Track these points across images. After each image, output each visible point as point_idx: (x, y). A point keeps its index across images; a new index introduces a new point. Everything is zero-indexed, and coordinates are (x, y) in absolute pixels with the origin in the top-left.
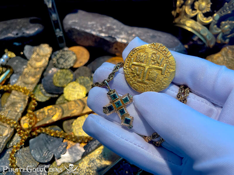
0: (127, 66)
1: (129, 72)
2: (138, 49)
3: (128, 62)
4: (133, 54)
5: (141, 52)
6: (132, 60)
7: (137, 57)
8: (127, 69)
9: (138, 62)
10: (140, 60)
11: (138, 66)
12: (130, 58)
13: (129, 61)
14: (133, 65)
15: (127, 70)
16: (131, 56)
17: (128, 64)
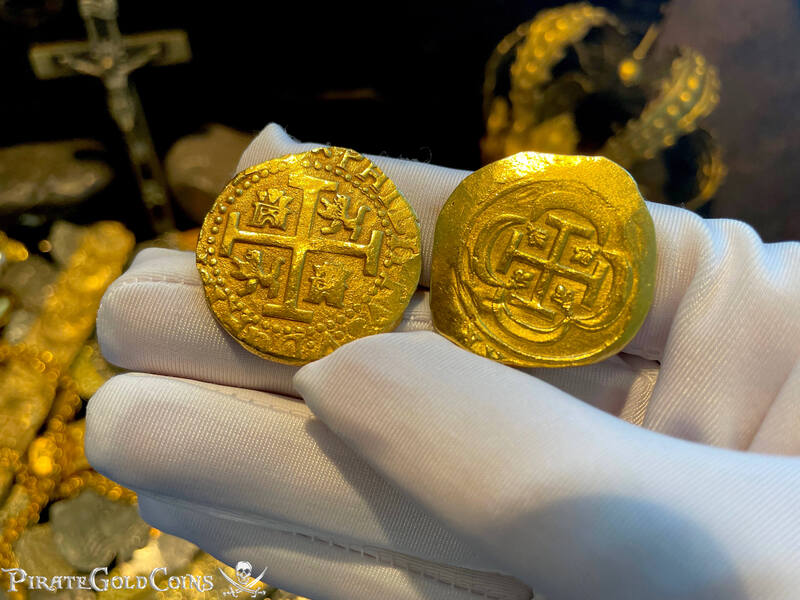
0: (211, 250)
1: (225, 276)
2: (259, 173)
3: (214, 233)
4: (238, 195)
5: (272, 185)
6: (235, 222)
7: (254, 206)
8: (214, 261)
9: (261, 227)
10: (268, 218)
11: (261, 244)
12: (222, 212)
13: (222, 227)
14: (238, 241)
15: (212, 265)
16: (230, 203)
17: (218, 237)
